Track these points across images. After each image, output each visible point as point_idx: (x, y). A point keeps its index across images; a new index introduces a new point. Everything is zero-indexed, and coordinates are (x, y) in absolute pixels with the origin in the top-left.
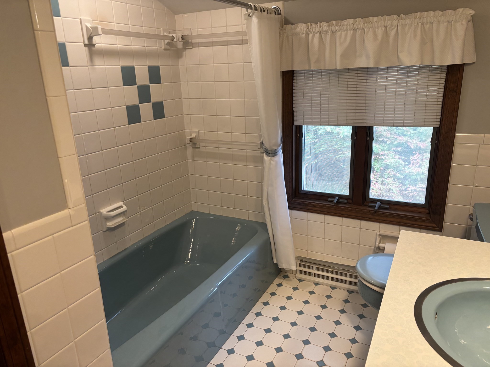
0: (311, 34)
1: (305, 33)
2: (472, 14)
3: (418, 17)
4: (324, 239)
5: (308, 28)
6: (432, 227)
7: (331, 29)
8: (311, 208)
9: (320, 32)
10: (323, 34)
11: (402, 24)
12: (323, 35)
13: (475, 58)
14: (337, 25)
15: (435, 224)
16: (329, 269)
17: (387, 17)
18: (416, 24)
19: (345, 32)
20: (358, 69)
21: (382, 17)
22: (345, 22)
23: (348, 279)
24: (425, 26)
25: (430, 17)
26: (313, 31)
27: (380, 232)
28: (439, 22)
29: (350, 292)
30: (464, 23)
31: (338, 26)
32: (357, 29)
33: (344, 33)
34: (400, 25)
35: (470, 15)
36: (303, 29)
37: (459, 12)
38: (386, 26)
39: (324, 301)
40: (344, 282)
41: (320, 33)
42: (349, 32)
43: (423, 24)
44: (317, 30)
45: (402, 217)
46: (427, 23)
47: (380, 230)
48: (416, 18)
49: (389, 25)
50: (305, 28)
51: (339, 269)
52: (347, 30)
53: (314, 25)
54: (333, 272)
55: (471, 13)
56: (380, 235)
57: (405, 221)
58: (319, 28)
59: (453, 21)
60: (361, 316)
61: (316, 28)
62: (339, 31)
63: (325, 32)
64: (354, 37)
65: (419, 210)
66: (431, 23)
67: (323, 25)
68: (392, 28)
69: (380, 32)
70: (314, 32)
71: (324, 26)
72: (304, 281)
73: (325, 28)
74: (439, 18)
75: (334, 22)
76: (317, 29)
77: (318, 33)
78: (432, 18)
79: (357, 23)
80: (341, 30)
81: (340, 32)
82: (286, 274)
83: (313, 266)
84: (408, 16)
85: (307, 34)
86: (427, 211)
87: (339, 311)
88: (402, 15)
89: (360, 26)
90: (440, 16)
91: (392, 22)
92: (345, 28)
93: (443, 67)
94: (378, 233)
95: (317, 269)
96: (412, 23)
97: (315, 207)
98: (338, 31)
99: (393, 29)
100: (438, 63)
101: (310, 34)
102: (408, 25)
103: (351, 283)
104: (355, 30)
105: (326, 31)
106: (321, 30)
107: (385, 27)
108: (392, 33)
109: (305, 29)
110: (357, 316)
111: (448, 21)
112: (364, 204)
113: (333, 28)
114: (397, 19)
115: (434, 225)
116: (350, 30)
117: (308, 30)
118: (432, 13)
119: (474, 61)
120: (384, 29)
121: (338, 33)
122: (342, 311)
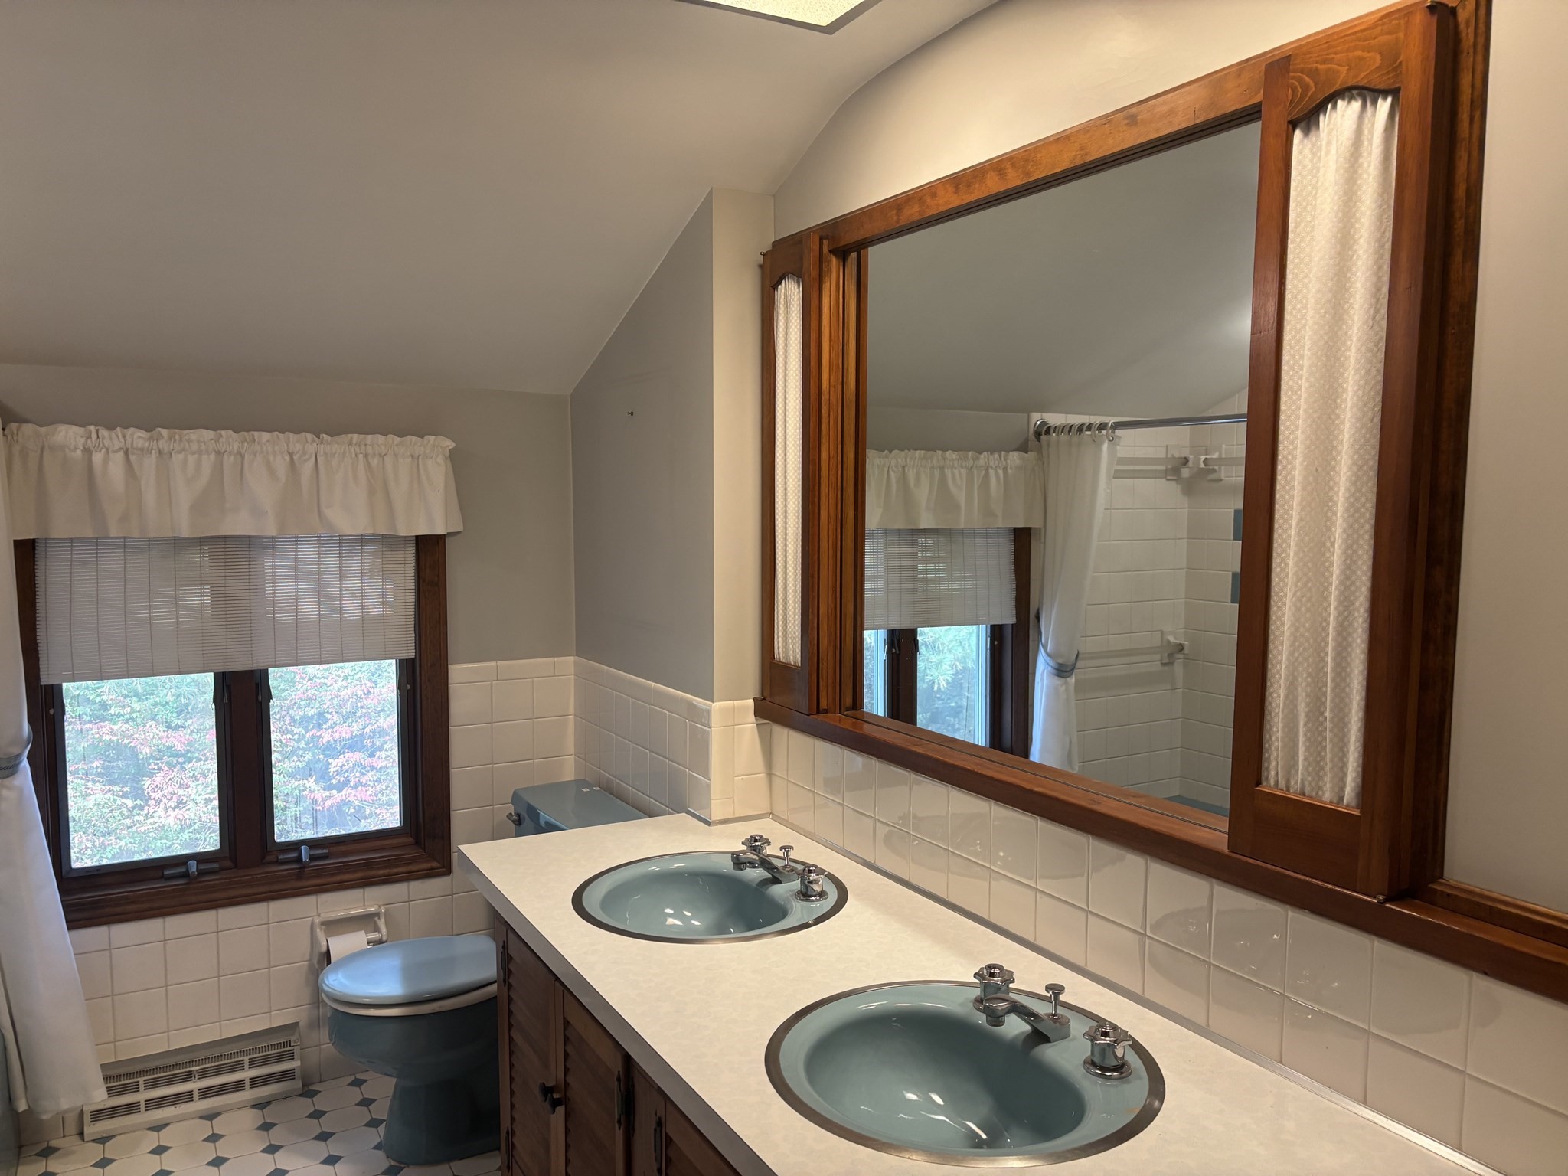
0: (100, 451)
1: (82, 448)
2: (450, 448)
3: (354, 442)
4: (167, 986)
5: (89, 437)
6: (432, 869)
7: (158, 445)
8: (118, 910)
9: (127, 450)
10: (133, 454)
11: (325, 454)
12: (132, 458)
13: (462, 523)
14: (171, 438)
15: (437, 861)
16: (192, 1069)
17: (291, 435)
18: (354, 456)
19: (196, 456)
20: (226, 539)
21: (281, 435)
22: (194, 435)
23: (247, 1074)
24: (370, 459)
25: (379, 446)
26: (106, 445)
27: (322, 915)
28: (396, 455)
29: (261, 1105)
30: (440, 460)
31: (175, 441)
32: (225, 452)
33: (191, 459)
34: (322, 453)
35: (447, 449)
36: (75, 438)
37: (429, 441)
38: (293, 453)
39: (210, 1152)
40: (238, 1086)
41: (126, 453)
42: (205, 457)
43: (366, 456)
44: (117, 444)
45: (367, 865)
46: (374, 455)
47: (319, 912)
48: (350, 443)
49: (298, 452)
50: (82, 437)
51: (216, 1058)
52: (200, 452)
53: (104, 432)
54: (203, 1074)
55: (448, 446)
56: (323, 923)
57: (373, 873)
58: (123, 441)
59: (420, 458)
60: (324, 1137)
61: (113, 439)
62: (180, 452)
63: (139, 452)
64: (218, 469)
65: (395, 841)
66: (382, 456)
67: (132, 435)
68: (305, 458)
69: (281, 464)
70: (107, 449)
71: (138, 437)
72: (114, 1136)
73: (140, 443)
74: (396, 449)
75: (165, 432)
76: (116, 442)
77: (121, 453)
78: (383, 447)
79: (224, 441)
80: (184, 450)
81: (181, 456)
82: (45, 1145)
83: (138, 1082)
84: (337, 438)
85: (88, 452)
86: (411, 840)
87: (264, 1151)
88: (324, 435)
89: (233, 448)
90: (397, 445)
91: (304, 447)
92: (194, 447)
93: (407, 539)
94: (317, 920)
95: (149, 1085)
96: (344, 454)
97: (133, 903)
98: (175, 452)
99: (306, 461)
100: (403, 532)
101: (96, 452)
102: (336, 455)
103: (256, 1082)
104: (219, 454)
105: (142, 450)
106: (129, 445)
107: (291, 455)
108: (307, 469)
109: (83, 440)
110: (316, 1142)
111: (412, 456)
112: (264, 861)
113: (163, 444)
114: (314, 441)
115: (435, 864)
116: (208, 453)
117: (89, 441)
118: (381, 439)
119: (460, 528)
120: (287, 458)
121: (177, 459)
122: (272, 1149)
